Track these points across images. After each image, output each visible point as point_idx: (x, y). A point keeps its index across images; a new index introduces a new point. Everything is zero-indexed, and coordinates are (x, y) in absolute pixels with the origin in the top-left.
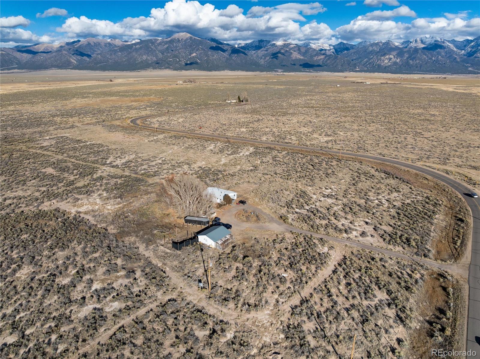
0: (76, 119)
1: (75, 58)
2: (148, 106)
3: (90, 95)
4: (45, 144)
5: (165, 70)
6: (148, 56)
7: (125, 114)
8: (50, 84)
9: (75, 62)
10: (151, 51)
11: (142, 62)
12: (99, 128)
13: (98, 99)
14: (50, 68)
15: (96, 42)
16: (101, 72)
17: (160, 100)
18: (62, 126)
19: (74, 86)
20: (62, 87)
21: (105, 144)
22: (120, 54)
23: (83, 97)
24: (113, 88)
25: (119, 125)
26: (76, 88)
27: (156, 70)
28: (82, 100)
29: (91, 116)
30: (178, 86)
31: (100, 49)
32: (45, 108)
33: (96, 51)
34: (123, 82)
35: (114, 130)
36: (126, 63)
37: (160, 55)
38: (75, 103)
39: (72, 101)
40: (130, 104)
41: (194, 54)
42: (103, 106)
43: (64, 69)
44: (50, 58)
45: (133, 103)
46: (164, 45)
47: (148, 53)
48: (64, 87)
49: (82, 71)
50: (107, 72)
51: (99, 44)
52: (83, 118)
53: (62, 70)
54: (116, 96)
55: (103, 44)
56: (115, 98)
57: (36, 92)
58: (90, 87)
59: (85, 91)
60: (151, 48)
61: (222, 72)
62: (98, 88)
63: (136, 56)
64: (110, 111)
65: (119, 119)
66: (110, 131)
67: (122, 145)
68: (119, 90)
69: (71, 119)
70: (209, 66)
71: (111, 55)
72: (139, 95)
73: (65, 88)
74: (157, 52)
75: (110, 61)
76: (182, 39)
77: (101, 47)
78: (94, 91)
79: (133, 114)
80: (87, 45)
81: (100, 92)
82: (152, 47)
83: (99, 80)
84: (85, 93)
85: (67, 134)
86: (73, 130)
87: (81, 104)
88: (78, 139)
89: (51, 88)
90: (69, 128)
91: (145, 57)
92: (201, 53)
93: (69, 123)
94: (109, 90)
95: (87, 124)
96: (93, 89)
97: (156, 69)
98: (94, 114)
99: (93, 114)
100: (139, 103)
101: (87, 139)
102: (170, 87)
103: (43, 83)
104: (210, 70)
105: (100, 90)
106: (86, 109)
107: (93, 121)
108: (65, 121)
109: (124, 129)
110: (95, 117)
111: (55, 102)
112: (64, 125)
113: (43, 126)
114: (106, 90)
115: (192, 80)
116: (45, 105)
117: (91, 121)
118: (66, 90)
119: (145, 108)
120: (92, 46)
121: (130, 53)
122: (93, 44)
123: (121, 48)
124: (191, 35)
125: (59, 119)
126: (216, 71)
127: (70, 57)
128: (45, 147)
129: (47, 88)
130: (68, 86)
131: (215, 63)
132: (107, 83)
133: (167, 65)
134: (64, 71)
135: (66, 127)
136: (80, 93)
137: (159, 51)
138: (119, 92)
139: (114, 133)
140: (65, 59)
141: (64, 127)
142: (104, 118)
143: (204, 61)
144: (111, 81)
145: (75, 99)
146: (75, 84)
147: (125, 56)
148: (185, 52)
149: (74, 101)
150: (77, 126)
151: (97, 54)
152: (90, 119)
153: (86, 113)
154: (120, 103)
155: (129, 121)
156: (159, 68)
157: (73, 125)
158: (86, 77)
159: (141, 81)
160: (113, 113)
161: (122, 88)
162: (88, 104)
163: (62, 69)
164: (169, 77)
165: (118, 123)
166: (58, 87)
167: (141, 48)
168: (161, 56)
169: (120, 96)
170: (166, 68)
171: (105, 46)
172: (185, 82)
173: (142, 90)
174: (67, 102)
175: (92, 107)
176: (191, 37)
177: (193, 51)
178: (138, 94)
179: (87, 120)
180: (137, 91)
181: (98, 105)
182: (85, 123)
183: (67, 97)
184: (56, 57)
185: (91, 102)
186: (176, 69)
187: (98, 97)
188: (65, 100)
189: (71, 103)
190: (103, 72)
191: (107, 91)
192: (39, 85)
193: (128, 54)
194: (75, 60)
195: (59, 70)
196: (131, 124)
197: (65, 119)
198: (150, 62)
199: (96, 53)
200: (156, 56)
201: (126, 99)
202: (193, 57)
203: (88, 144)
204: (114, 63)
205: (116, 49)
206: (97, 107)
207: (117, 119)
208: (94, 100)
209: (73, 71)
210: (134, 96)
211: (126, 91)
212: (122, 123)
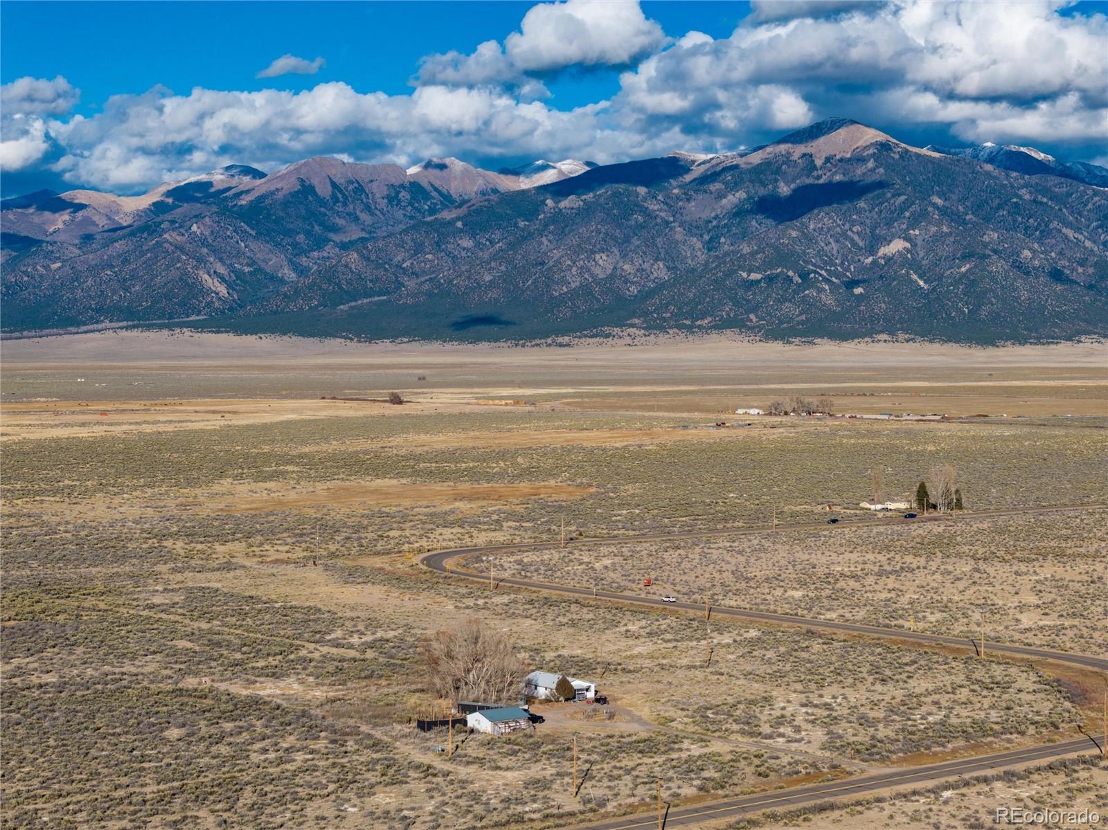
0: (238, 547)
1: (222, 270)
2: (510, 516)
3: (290, 468)
4: (157, 600)
5: (714, 336)
6: (624, 256)
7: (413, 539)
8: (104, 413)
9: (223, 290)
10: (641, 227)
11: (585, 289)
12: (313, 574)
13: (320, 486)
14: (93, 320)
15: (339, 180)
16: (353, 345)
17: (578, 495)
18: (193, 563)
19: (215, 423)
20: (161, 428)
21: (324, 608)
22: (467, 243)
23: (262, 477)
24: (397, 440)
25: (381, 569)
26: (227, 434)
27: (662, 338)
28: (253, 486)
29: (289, 540)
30: (723, 432)
31: (364, 216)
32: (121, 509)
33: (335, 229)
34: (456, 410)
35: (361, 580)
36: (494, 294)
37: (694, 251)
38: (229, 499)
39: (216, 488)
40: (447, 508)
41: (897, 246)
42: (339, 511)
43: (161, 327)
44: (94, 270)
45: (457, 504)
46: (720, 196)
47: (627, 240)
48: (170, 428)
49: (250, 340)
50: (387, 344)
51: (360, 189)
52: (261, 544)
53: (151, 334)
54: (399, 475)
55: (378, 191)
56: (394, 482)
57: (59, 447)
58: (290, 431)
59: (266, 449)
60: (645, 211)
61: (1064, 348)
62: (326, 439)
63: (556, 254)
64: (359, 528)
65: (388, 552)
66: (346, 582)
67: (374, 611)
68: (419, 450)
69: (219, 548)
70: (984, 312)
71: (418, 249)
72: (502, 475)
73: (177, 433)
74: (679, 234)
75: (411, 284)
76: (828, 160)
77: (367, 208)
78: (306, 450)
79: (445, 538)
80: (294, 194)
81: (333, 457)
82: (653, 206)
83: (332, 393)
84: (267, 458)
85: (215, 581)
86: (232, 574)
87: (252, 502)
88: (247, 594)
89: (117, 430)
90: (218, 569)
91: (603, 263)
92: (939, 238)
93: (214, 556)
94: (375, 445)
95: (276, 561)
96: (304, 442)
97: (663, 329)
98: (302, 535)
99: (296, 535)
100: (484, 503)
101: (274, 597)
102: (680, 434)
103: (63, 406)
104: (988, 340)
105: (334, 446)
106: (271, 518)
107: (295, 556)
108: (203, 552)
109: (395, 580)
110: (304, 545)
111: (149, 491)
112: (201, 562)
113: (135, 561)
114: (362, 445)
115: (814, 401)
116: (117, 500)
117: (289, 555)
118: (185, 442)
119: (497, 521)
120: (321, 201)
121: (527, 237)
122: (324, 191)
123: (478, 212)
124: (881, 137)
125: (180, 544)
126: (1022, 341)
127: (201, 260)
128: (159, 606)
129: (99, 431)
130: (191, 426)
131: (1025, 295)
132: (376, 410)
133: (727, 309)
134: (158, 339)
135: (208, 566)
136: (246, 456)
137: (693, 228)
138: (418, 458)
139: (358, 586)
140: (175, 273)
141: (203, 567)
142: (332, 548)
143: (956, 282)
144: (396, 400)
145: (226, 482)
146: (222, 413)
147: (494, 258)
148: (844, 234)
149: (224, 489)
150: (244, 567)
151: (344, 246)
152: (287, 548)
153: (271, 534)
154: (407, 503)
155: (417, 559)
156: (680, 327)
157: (229, 563)
158: (272, 375)
159: (548, 406)
160: (370, 536)
161: (441, 437)
162: (281, 503)
163: (149, 327)
164: (717, 381)
165: (378, 562)
166: (148, 429)
167: (586, 213)
168: (702, 258)
169: (416, 473)
170: (723, 325)
171: (392, 199)
172: (774, 410)
173: (526, 451)
174: (198, 491)
175: (295, 512)
176: (884, 147)
177: (889, 224)
178: (496, 467)
179: (275, 551)
180: (502, 455)
181: (318, 508)
182: (268, 559)
183: (195, 474)
184: (126, 262)
185: (292, 495)
186: (779, 332)
187: (323, 478)
188: (190, 483)
189: (212, 496)
190: (364, 346)
191: (366, 452)
192: (57, 413)
193: (512, 246)
194: (222, 279)
195: (135, 333)
196: (421, 566)
197: (199, 547)
198: (634, 290)
199: (337, 238)
200: (671, 257)
201: (438, 487)
202: (889, 260)
203: (277, 605)
204: (430, 294)
205: (447, 215)
206: (312, 513)
207: (378, 554)
208: (305, 487)
209: (209, 338)
210: (473, 475)
211: (453, 455)
212: (392, 563)
